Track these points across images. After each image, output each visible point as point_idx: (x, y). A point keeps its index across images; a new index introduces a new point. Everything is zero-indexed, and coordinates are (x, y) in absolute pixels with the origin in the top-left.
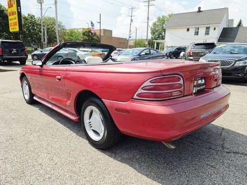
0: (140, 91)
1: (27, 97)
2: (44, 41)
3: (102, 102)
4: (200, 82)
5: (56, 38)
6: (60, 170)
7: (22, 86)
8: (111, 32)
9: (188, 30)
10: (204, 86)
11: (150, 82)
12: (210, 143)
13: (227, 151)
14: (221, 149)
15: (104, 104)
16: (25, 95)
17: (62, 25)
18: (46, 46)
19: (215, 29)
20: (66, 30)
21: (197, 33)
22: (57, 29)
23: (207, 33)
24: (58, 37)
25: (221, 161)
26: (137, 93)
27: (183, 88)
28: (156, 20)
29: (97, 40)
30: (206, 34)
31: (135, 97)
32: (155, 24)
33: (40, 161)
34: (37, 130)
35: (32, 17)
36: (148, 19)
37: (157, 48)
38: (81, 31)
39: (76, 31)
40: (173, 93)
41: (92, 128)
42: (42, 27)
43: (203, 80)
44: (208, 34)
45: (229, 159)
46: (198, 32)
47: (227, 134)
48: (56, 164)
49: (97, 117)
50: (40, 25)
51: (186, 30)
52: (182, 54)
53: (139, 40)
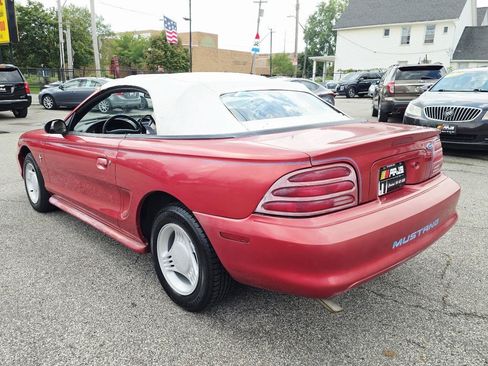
0: (268, 197)
1: (35, 198)
2: (66, 62)
3: (194, 217)
4: (393, 172)
5: (92, 54)
6: (111, 357)
7: (23, 175)
8: (215, 37)
9: (387, 33)
10: (404, 180)
11: (289, 179)
12: (418, 294)
13: (452, 311)
14: (439, 307)
15: (197, 221)
16: (30, 193)
17: (104, 23)
18: (71, 74)
19: (446, 29)
20: (114, 34)
21: (407, 40)
22: (95, 33)
23: (429, 40)
24: (96, 51)
25: (438, 333)
26: (262, 202)
27: (355, 188)
28: (317, 9)
29: (183, 58)
30: (426, 42)
31: (259, 209)
32: (313, 19)
33: (69, 339)
34: (59, 271)
35: (38, 8)
36: (297, 9)
37: (319, 73)
38: (147, 36)
39: (136, 36)
40: (336, 200)
41: (174, 269)
42: (61, 31)
43: (401, 168)
44: (432, 41)
45: (454, 330)
46: (409, 38)
47: (455, 275)
48: (101, 345)
49: (184, 247)
50: (56, 26)
51: (382, 32)
52: (372, 89)
53: (277, 55)
